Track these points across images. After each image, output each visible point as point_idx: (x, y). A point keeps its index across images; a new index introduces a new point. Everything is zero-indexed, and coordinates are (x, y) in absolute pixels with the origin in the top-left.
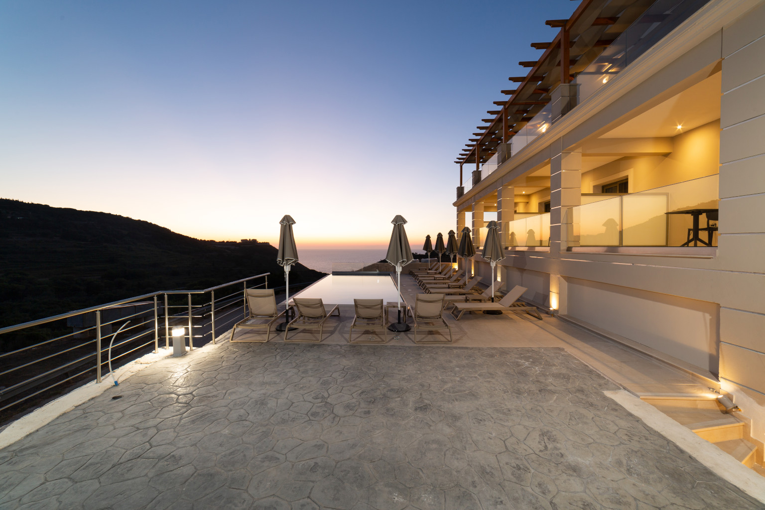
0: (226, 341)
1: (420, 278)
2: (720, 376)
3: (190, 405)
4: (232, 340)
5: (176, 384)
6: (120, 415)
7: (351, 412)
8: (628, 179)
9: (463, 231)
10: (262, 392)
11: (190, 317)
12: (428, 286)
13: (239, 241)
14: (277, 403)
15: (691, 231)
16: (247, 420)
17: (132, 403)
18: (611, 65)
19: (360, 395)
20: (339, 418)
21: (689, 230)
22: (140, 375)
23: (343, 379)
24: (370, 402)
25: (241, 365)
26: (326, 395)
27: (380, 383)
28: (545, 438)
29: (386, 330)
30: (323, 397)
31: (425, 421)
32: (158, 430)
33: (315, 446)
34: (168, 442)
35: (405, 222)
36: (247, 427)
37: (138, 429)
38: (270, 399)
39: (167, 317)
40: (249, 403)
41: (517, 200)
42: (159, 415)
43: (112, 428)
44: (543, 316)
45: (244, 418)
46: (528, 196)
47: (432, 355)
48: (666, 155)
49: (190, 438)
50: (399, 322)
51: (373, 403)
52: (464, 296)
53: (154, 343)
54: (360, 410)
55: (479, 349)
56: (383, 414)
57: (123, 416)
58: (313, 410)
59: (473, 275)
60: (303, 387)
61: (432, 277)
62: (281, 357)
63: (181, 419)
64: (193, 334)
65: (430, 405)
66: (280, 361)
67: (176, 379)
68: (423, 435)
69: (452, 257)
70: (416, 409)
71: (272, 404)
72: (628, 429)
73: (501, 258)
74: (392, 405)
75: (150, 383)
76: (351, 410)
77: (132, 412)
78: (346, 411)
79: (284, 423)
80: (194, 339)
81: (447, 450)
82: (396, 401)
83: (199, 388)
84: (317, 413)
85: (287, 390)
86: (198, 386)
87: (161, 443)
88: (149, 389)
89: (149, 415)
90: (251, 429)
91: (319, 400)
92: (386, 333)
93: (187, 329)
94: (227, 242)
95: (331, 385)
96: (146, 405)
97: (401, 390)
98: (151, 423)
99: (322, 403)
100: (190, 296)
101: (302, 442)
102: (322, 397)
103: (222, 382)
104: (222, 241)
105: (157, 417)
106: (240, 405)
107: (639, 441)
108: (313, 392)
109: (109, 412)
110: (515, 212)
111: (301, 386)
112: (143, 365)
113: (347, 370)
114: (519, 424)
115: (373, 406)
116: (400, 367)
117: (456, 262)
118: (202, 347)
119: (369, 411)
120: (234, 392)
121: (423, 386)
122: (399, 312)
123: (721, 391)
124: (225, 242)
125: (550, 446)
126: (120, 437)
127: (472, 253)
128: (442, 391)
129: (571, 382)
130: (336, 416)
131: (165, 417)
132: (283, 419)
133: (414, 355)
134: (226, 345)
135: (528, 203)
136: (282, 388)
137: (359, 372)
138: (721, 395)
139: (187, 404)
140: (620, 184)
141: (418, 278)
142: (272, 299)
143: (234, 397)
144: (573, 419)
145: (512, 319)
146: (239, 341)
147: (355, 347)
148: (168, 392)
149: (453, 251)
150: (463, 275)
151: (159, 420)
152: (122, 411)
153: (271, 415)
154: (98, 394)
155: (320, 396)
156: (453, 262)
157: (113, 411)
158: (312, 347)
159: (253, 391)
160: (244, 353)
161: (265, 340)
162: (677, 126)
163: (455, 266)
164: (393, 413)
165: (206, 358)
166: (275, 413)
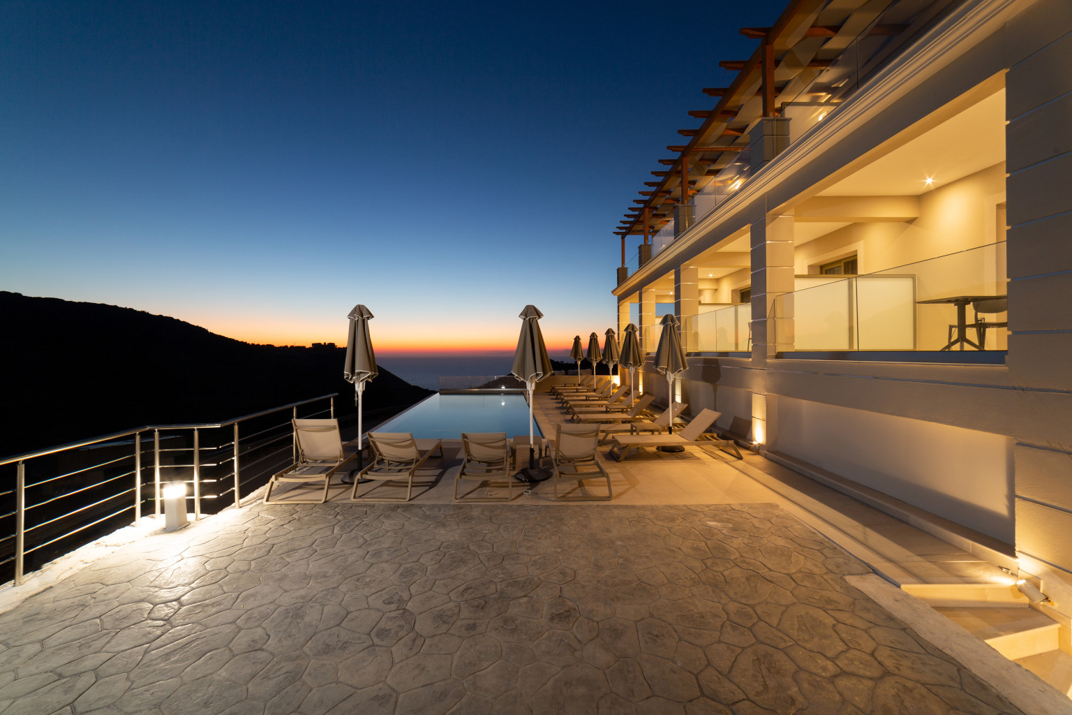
0: (259, 502)
1: (566, 398)
2: (1017, 548)
3: (170, 623)
4: (267, 500)
5: (156, 583)
6: (37, 647)
7: (444, 628)
8: (856, 255)
9: (626, 329)
10: (302, 592)
11: (196, 466)
12: (576, 409)
13: (308, 345)
14: (322, 614)
15: (953, 329)
16: (263, 650)
17: (67, 623)
18: (830, 95)
19: (462, 594)
20: (423, 639)
21: (951, 327)
22: (97, 568)
23: (437, 566)
24: (477, 607)
25: (273, 545)
26: (405, 596)
27: (496, 571)
28: (763, 667)
29: (511, 480)
30: (401, 601)
31: (567, 641)
32: (97, 678)
33: (376, 698)
34: (108, 701)
35: (539, 315)
36: (261, 663)
37: (61, 676)
38: (311, 607)
39: (157, 467)
40: (274, 615)
41: (701, 286)
42: (108, 646)
43: (11, 676)
44: (743, 452)
45: (258, 646)
46: (717, 280)
47: (580, 518)
48: (911, 221)
49: (151, 691)
50: (532, 467)
51: (482, 608)
52: (629, 425)
53: (133, 510)
54: (459, 623)
55: (652, 509)
56: (496, 629)
57: (41, 651)
58: (382, 625)
59: (641, 394)
60: (370, 581)
61: (583, 396)
62: (342, 528)
63: (146, 652)
64: (202, 494)
65: (575, 609)
66: (339, 536)
67: (158, 574)
68: (563, 667)
69: (611, 367)
70: (552, 619)
71: (312, 615)
72: (892, 645)
73: (682, 369)
74: (513, 611)
75: (108, 584)
76: (444, 622)
77: (61, 640)
78: (437, 625)
79: (327, 653)
80: (203, 502)
81: (602, 697)
82: (520, 604)
83: (193, 589)
84: (387, 631)
85: (343, 588)
86: (192, 585)
87: (94, 707)
88: (105, 594)
89: (90, 646)
90: (268, 667)
91: (393, 606)
92: (510, 485)
93: (191, 485)
94: (292, 347)
95: (416, 578)
96: (91, 625)
97: (530, 583)
98: (89, 663)
99: (398, 612)
100: (196, 433)
101: (354, 690)
102: (399, 600)
103: (236, 575)
104: (284, 345)
105: (104, 649)
106: (259, 620)
107: (912, 668)
108: (385, 591)
109: (17, 644)
110: (700, 302)
111: (368, 580)
112: (109, 547)
113: (445, 550)
114: (719, 642)
115: (482, 614)
116: (530, 541)
117: (617, 374)
118: (217, 513)
119: (474, 624)
120: (252, 595)
121: (563, 574)
122: (532, 451)
123: (1020, 573)
124: (289, 346)
125: (771, 683)
126: (19, 697)
127: (640, 362)
128: (595, 582)
129: (793, 561)
130: (419, 635)
131: (117, 649)
132: (327, 645)
133: (553, 521)
134: (257, 510)
135: (716, 290)
136: (335, 585)
137: (464, 553)
138: (1021, 579)
139: (165, 620)
140: (845, 263)
141: (562, 397)
142: (335, 435)
143: (251, 604)
144: (804, 628)
145: (698, 459)
146: (278, 503)
147: (461, 508)
148: (137, 599)
149: (612, 358)
150: (627, 394)
151: (104, 656)
152: (42, 642)
153: (309, 637)
154: (9, 608)
155: (396, 597)
156: (613, 374)
157: (25, 641)
158: (394, 510)
159: (286, 591)
160: (283, 523)
161: (320, 500)
162: (926, 179)
163: (616, 380)
164: (514, 627)
165: (219, 533)
166: (315, 634)
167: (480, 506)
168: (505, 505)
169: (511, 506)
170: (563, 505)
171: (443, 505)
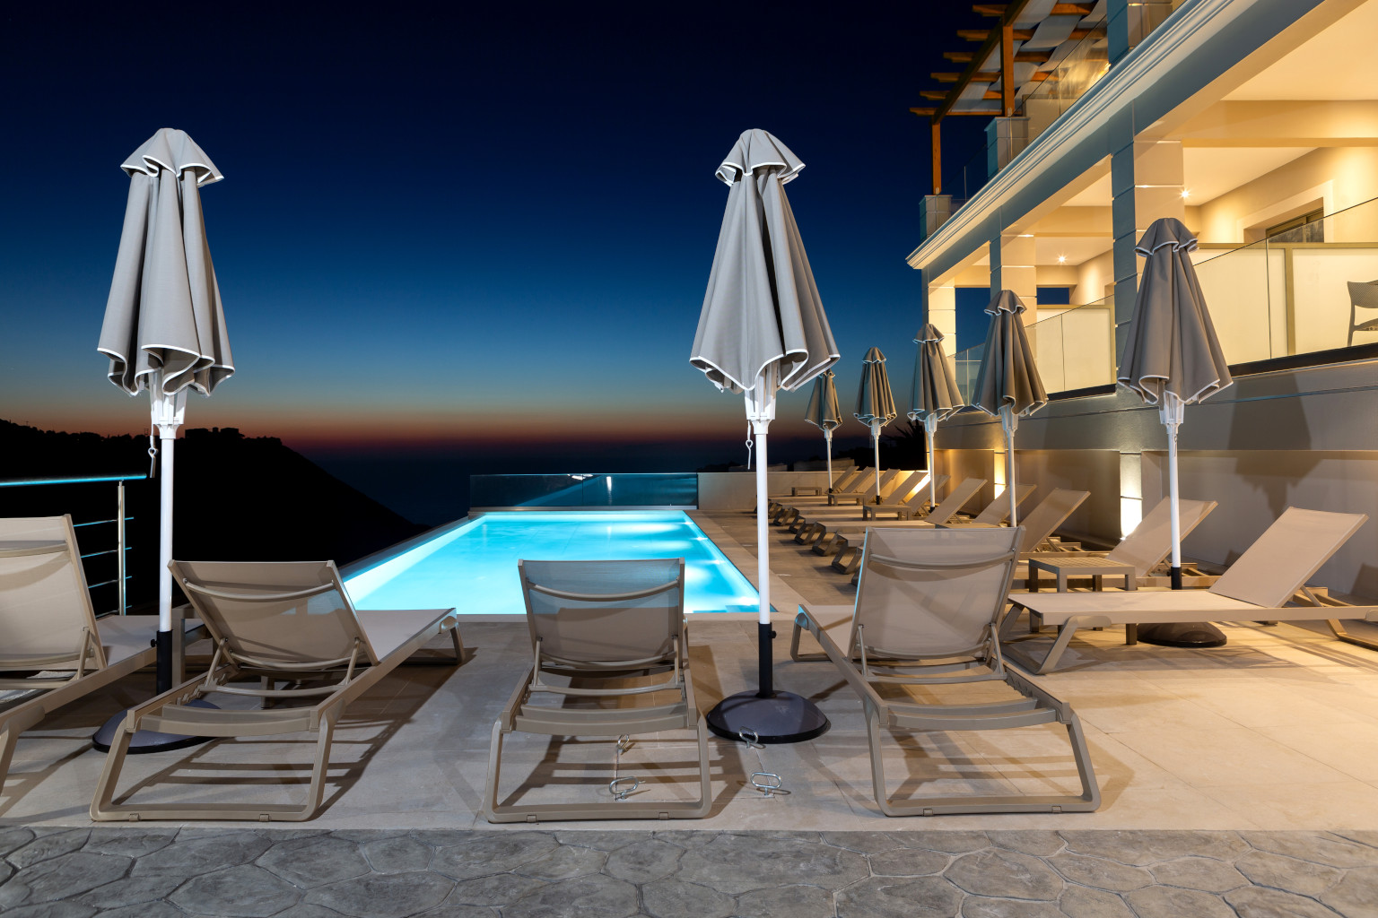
8: (1321, 207)
167: (589, 836)
168: (691, 834)
169: (712, 838)
170: (919, 835)
171: (445, 835)
